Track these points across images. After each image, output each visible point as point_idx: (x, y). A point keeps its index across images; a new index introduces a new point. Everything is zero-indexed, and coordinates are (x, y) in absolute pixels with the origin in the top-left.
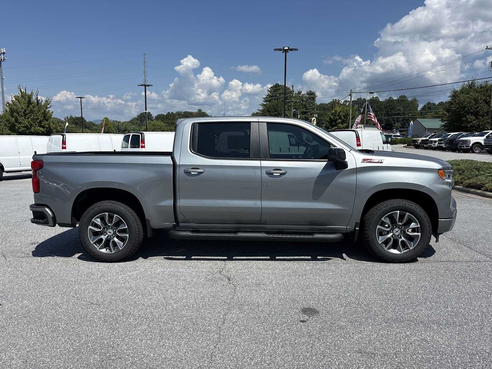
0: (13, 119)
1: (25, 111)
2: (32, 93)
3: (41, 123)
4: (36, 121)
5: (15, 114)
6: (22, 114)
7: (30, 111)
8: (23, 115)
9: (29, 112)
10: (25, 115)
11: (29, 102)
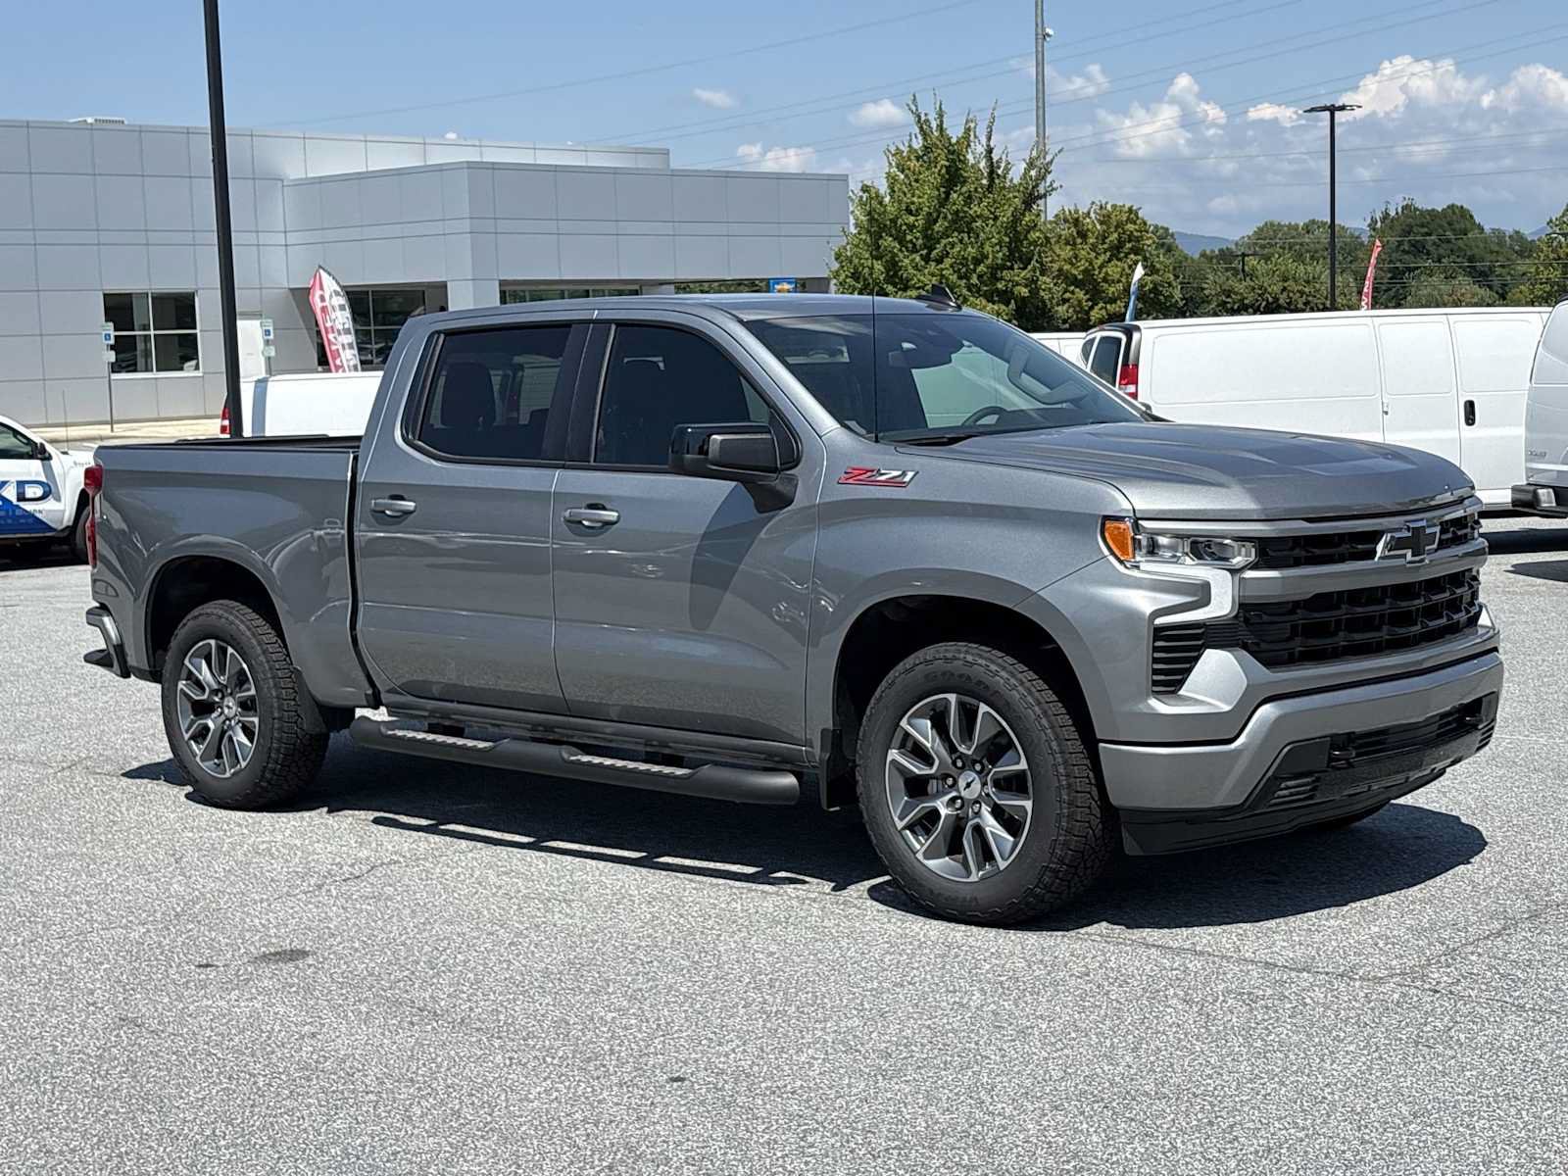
0: (878, 266)
1: (931, 221)
2: (968, 130)
3: (998, 280)
4: (974, 270)
5: (888, 242)
6: (915, 237)
7: (954, 221)
8: (920, 241)
9: (946, 224)
10: (930, 241)
11: (954, 176)
